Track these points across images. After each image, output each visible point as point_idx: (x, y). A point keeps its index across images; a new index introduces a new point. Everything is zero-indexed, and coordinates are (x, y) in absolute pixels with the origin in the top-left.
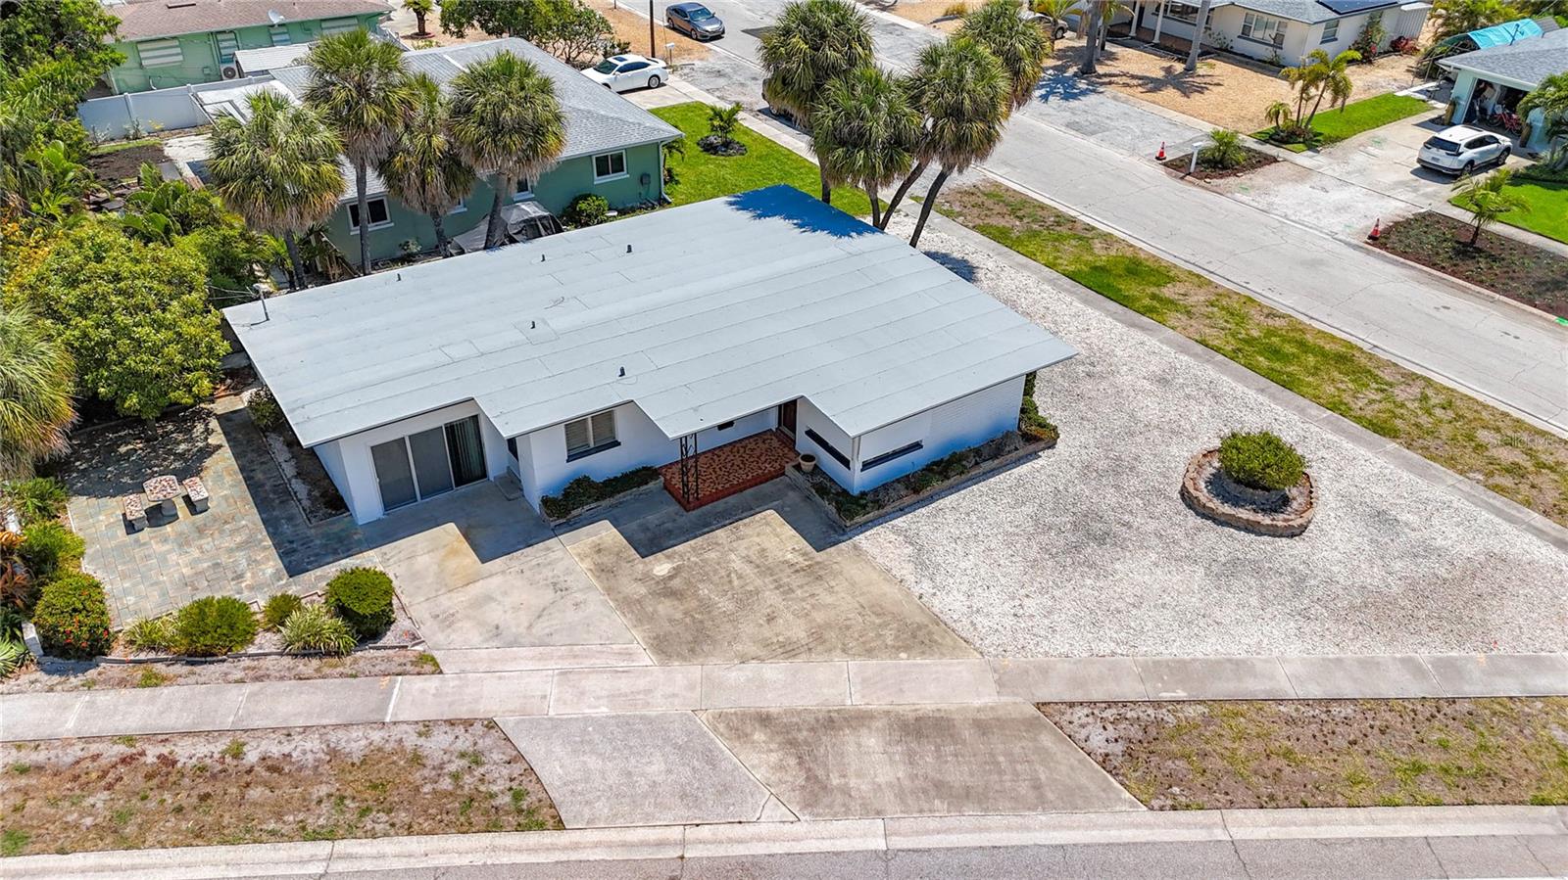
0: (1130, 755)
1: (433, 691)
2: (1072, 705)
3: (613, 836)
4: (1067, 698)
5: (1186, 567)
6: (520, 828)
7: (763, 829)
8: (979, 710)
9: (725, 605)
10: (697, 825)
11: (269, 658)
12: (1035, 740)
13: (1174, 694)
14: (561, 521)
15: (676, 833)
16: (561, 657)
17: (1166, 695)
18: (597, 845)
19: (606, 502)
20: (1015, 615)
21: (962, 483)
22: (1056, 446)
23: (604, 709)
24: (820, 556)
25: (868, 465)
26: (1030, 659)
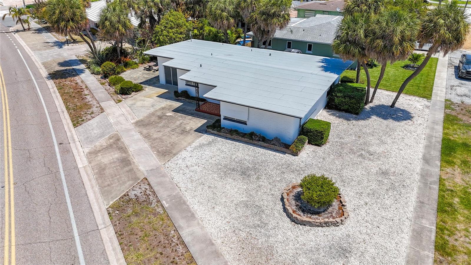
0: (130, 200)
1: (111, 105)
2: (149, 184)
3: (74, 133)
5: (244, 195)
7: (80, 149)
9: (161, 125)
10: (79, 142)
11: (113, 89)
12: (129, 181)
15: (76, 140)
16: (128, 113)
17: (164, 202)
18: (71, 133)
19: (187, 100)
20: (187, 166)
21: (251, 144)
22: (296, 157)
23: (113, 121)
24: (192, 132)
25: (225, 118)
26: (167, 173)
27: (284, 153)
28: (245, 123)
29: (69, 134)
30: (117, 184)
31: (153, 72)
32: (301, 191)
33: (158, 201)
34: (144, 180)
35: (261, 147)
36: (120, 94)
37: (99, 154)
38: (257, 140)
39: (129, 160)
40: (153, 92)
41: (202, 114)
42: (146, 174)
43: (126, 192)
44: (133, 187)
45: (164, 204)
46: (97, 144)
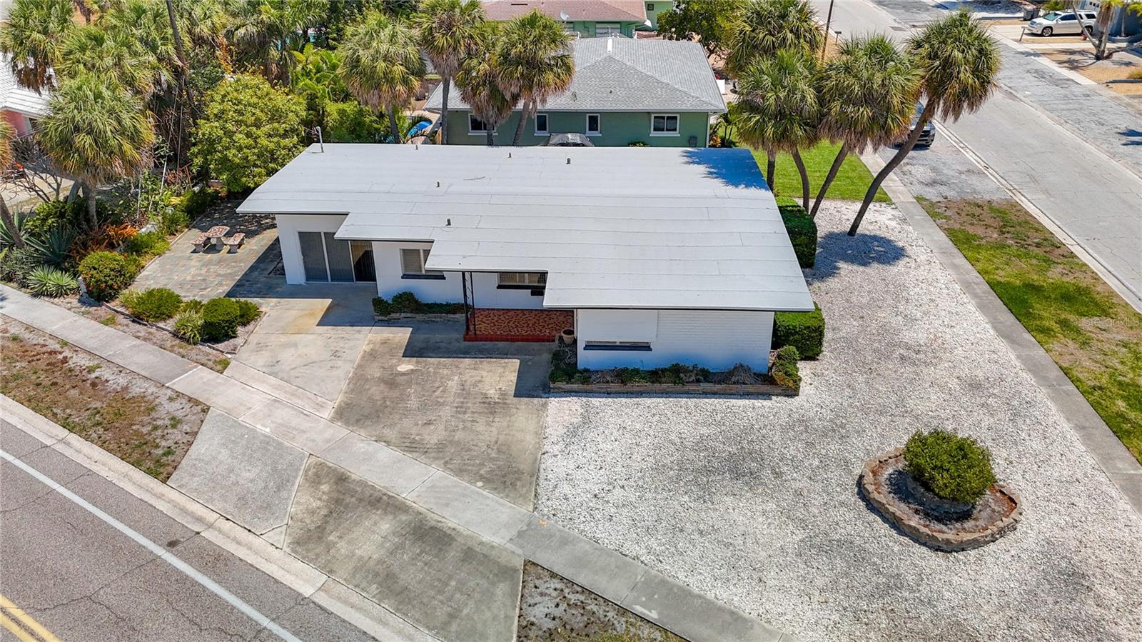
0: (551, 635)
1: (205, 380)
2: (553, 575)
3: (182, 500)
4: (555, 570)
5: (790, 526)
6: (149, 472)
7: (257, 542)
8: (481, 543)
9: (413, 403)
10: (228, 519)
11: (164, 332)
12: (493, 584)
13: (646, 612)
14: (383, 318)
15: (211, 517)
16: (286, 392)
17: (639, 609)
18: (170, 501)
19: (419, 317)
20: (595, 496)
21: (677, 393)
22: (797, 397)
23: (268, 430)
24: (512, 400)
25: (589, 346)
26: (566, 529)
27: (767, 396)
28: (647, 347)
29: (161, 506)
30: (471, 604)
31: (229, 252)
32: (893, 476)
33: (623, 611)
34: (530, 568)
35: (706, 394)
36: (204, 341)
37: (331, 538)
38: (693, 382)
39: (432, 528)
40: (294, 313)
41: (489, 345)
42: (520, 552)
43: (519, 617)
44: (522, 596)
45: (644, 614)
46: (292, 510)
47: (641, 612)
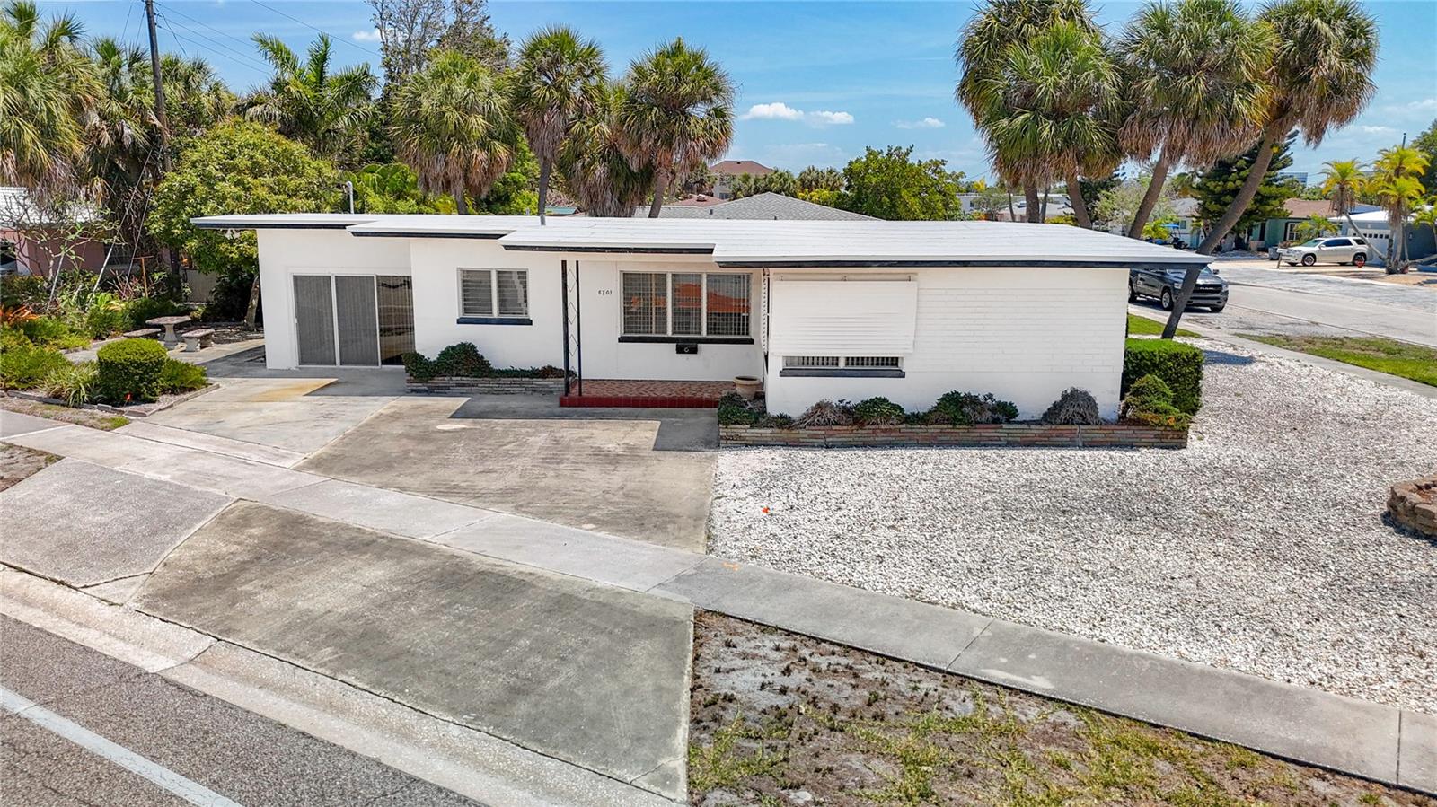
0: (781, 716)
1: (75, 438)
4: (773, 622)
7: (71, 598)
9: (461, 455)
10: (21, 570)
12: (624, 641)
13: (1026, 681)
14: (420, 386)
16: (218, 445)
17: (999, 675)
19: (484, 383)
20: (837, 536)
21: (959, 444)
23: (168, 476)
24: (649, 453)
27: (1129, 447)
30: (569, 671)
33: (959, 680)
34: (711, 620)
35: (1011, 446)
38: (986, 422)
39: (481, 573)
42: (686, 599)
43: (692, 690)
44: (696, 658)
45: (1010, 681)
46: (171, 555)
47: (1005, 680)
